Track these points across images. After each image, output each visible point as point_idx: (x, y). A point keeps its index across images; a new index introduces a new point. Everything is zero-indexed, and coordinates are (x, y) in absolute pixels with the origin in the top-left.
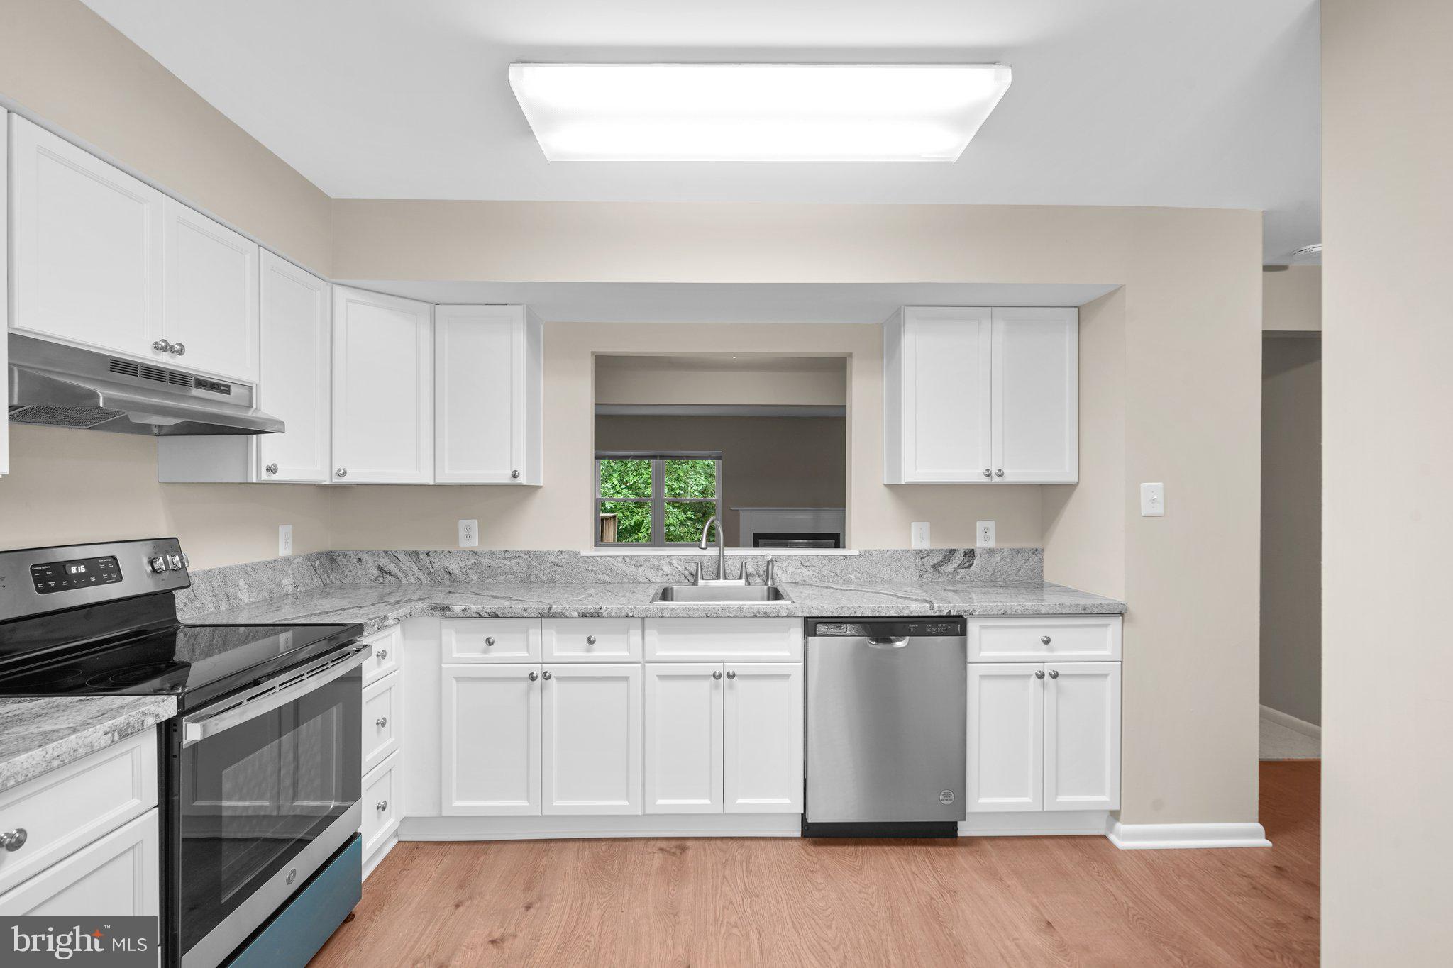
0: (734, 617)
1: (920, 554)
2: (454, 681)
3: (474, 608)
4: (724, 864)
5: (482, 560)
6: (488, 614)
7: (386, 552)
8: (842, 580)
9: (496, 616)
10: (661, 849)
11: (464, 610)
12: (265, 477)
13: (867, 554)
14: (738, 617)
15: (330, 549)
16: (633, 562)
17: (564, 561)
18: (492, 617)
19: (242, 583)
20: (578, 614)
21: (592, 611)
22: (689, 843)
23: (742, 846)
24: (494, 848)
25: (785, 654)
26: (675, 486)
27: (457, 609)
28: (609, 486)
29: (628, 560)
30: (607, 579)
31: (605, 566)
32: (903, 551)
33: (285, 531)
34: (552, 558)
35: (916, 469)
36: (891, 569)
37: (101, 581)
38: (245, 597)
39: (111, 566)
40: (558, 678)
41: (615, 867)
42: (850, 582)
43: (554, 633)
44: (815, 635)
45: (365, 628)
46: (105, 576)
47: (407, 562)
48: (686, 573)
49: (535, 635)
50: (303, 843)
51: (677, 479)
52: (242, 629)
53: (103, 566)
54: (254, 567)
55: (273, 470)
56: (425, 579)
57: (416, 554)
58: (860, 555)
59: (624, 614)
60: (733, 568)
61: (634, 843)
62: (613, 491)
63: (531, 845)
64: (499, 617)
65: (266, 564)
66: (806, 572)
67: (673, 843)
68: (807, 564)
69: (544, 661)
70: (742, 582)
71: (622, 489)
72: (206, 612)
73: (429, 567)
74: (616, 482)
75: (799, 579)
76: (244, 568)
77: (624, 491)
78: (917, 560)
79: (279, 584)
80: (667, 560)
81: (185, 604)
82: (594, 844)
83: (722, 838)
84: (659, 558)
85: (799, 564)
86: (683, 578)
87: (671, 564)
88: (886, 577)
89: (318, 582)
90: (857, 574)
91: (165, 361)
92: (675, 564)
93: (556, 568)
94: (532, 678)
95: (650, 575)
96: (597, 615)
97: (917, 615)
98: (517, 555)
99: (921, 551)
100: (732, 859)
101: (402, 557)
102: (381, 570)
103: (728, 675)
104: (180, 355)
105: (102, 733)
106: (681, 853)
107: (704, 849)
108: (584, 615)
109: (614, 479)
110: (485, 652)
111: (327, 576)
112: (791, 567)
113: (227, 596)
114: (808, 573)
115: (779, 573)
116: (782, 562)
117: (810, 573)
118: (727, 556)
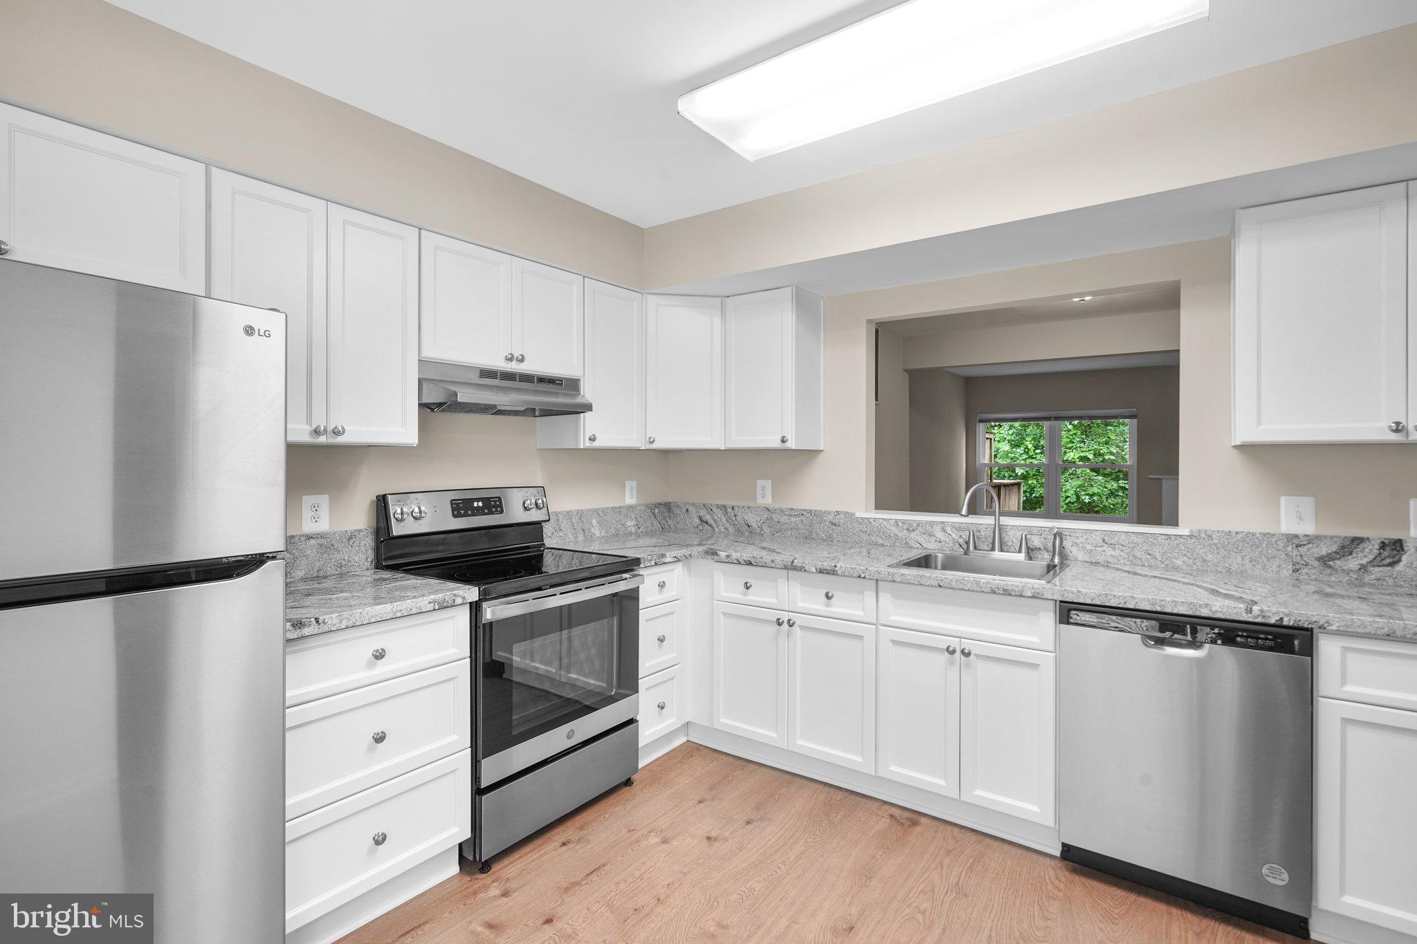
0: (969, 590)
1: (1294, 540)
2: (722, 616)
3: (735, 555)
4: (949, 852)
5: (773, 515)
6: (745, 561)
7: (704, 505)
8: (1163, 566)
9: (750, 563)
10: (892, 816)
11: (728, 556)
12: (588, 444)
13: (1204, 536)
14: (973, 591)
15: (670, 500)
16: (905, 527)
17: (841, 521)
18: (748, 564)
19: (594, 521)
20: (816, 569)
21: (828, 568)
22: (924, 820)
23: (980, 842)
24: (752, 766)
25: (1034, 640)
26: (1104, 450)
27: (723, 554)
28: (1021, 450)
29: (900, 524)
30: (880, 541)
31: (878, 528)
32: (1264, 535)
33: (630, 485)
34: (830, 518)
35: (1259, 423)
36: (1243, 558)
37: (491, 513)
38: (597, 532)
39: (498, 503)
40: (801, 627)
41: (839, 816)
42: (1176, 569)
43: (799, 585)
44: (1068, 623)
45: (642, 562)
46: (494, 510)
47: (719, 514)
48: (961, 541)
49: (782, 586)
50: (590, 709)
51: (1107, 443)
52: (594, 556)
53: (493, 503)
54: (603, 510)
55: (592, 439)
56: (731, 529)
57: (725, 507)
58: (1191, 536)
59: (856, 574)
60: (1014, 541)
61: (870, 802)
62: (1025, 456)
63: (780, 774)
64: (753, 565)
65: (613, 509)
66: (1110, 551)
67: (907, 814)
68: (1113, 542)
69: (790, 609)
70: (1021, 557)
71: (1036, 454)
72: (567, 540)
73: (734, 519)
74: (1030, 446)
75: (1101, 559)
76: (596, 511)
77: (1038, 456)
78: (1289, 549)
79: (624, 525)
80: (940, 526)
81: (553, 533)
82: (833, 790)
83: (962, 827)
84: (932, 524)
85: (1101, 542)
86: (958, 546)
87: (944, 531)
88: (1234, 567)
89: (657, 526)
90: (1185, 559)
91: (514, 367)
92: (949, 532)
93: (834, 527)
94: (779, 623)
95: (922, 540)
96: (832, 572)
97: (1223, 617)
98: (801, 513)
99: (1296, 536)
100: (961, 850)
101: (715, 510)
102: (701, 519)
103: (963, 652)
104: (522, 362)
105: (427, 602)
106: (909, 826)
107: (936, 832)
108: (821, 571)
109: (1028, 443)
110: (745, 595)
111: (664, 521)
112: (1089, 544)
113: (583, 530)
114: (1113, 553)
115: (1074, 549)
116: (1078, 538)
117: (1117, 553)
118: (1008, 526)
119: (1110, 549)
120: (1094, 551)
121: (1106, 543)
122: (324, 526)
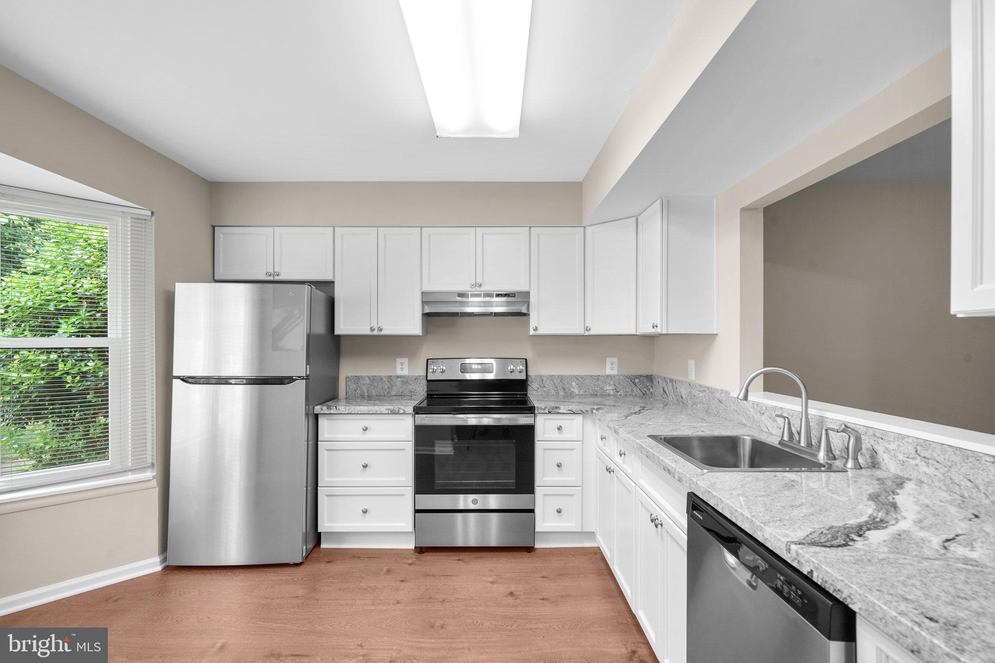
7: (665, 378)
12: (533, 332)
16: (759, 409)
17: (724, 399)
19: (574, 384)
30: (744, 422)
31: (743, 408)
33: (612, 360)
34: (718, 395)
37: (485, 372)
38: (576, 391)
40: (616, 476)
43: (615, 442)
45: (536, 409)
47: (670, 386)
49: (611, 441)
54: (582, 377)
55: (535, 329)
56: (675, 399)
57: (672, 381)
65: (592, 376)
66: (924, 468)
68: (926, 454)
69: (613, 460)
72: (550, 394)
73: (676, 391)
76: (576, 377)
79: (602, 388)
81: (537, 388)
85: (914, 454)
91: (477, 290)
93: (720, 404)
101: (669, 382)
102: (663, 389)
105: (385, 409)
111: (645, 389)
112: (901, 452)
113: (564, 389)
114: (926, 469)
115: (885, 456)
116: (889, 443)
117: (930, 471)
118: (828, 418)
119: (923, 463)
120: (906, 463)
121: (919, 455)
122: (405, 372)
